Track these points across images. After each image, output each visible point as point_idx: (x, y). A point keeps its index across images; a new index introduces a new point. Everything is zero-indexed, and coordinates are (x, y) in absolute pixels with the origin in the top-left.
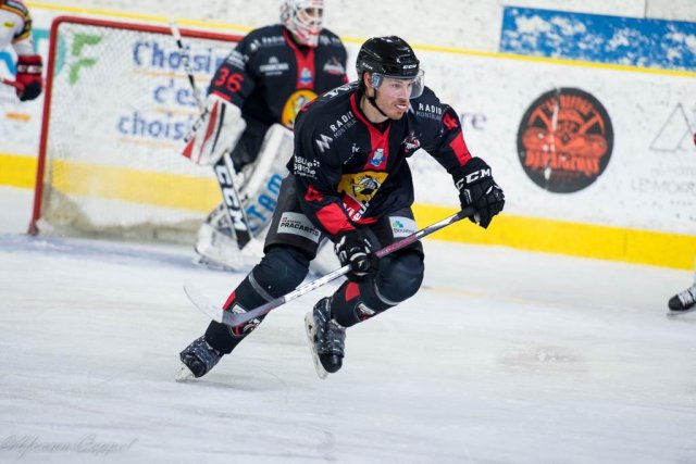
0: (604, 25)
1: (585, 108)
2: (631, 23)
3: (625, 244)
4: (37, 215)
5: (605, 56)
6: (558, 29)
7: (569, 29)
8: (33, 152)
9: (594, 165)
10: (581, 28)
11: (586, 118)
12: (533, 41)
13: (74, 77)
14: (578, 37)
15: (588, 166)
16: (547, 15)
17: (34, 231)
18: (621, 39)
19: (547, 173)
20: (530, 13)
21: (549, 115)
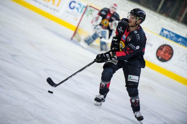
0: (178, 36)
1: (170, 49)
2: (183, 38)
3: (169, 74)
4: (74, 35)
5: (176, 41)
6: (170, 34)
7: (172, 35)
8: (76, 25)
9: (168, 59)
10: (174, 35)
11: (169, 51)
12: (165, 35)
13: (87, 16)
14: (173, 37)
15: (167, 59)
16: (169, 31)
17: (72, 38)
18: (180, 40)
19: (160, 58)
20: (166, 30)
21: (164, 48)
